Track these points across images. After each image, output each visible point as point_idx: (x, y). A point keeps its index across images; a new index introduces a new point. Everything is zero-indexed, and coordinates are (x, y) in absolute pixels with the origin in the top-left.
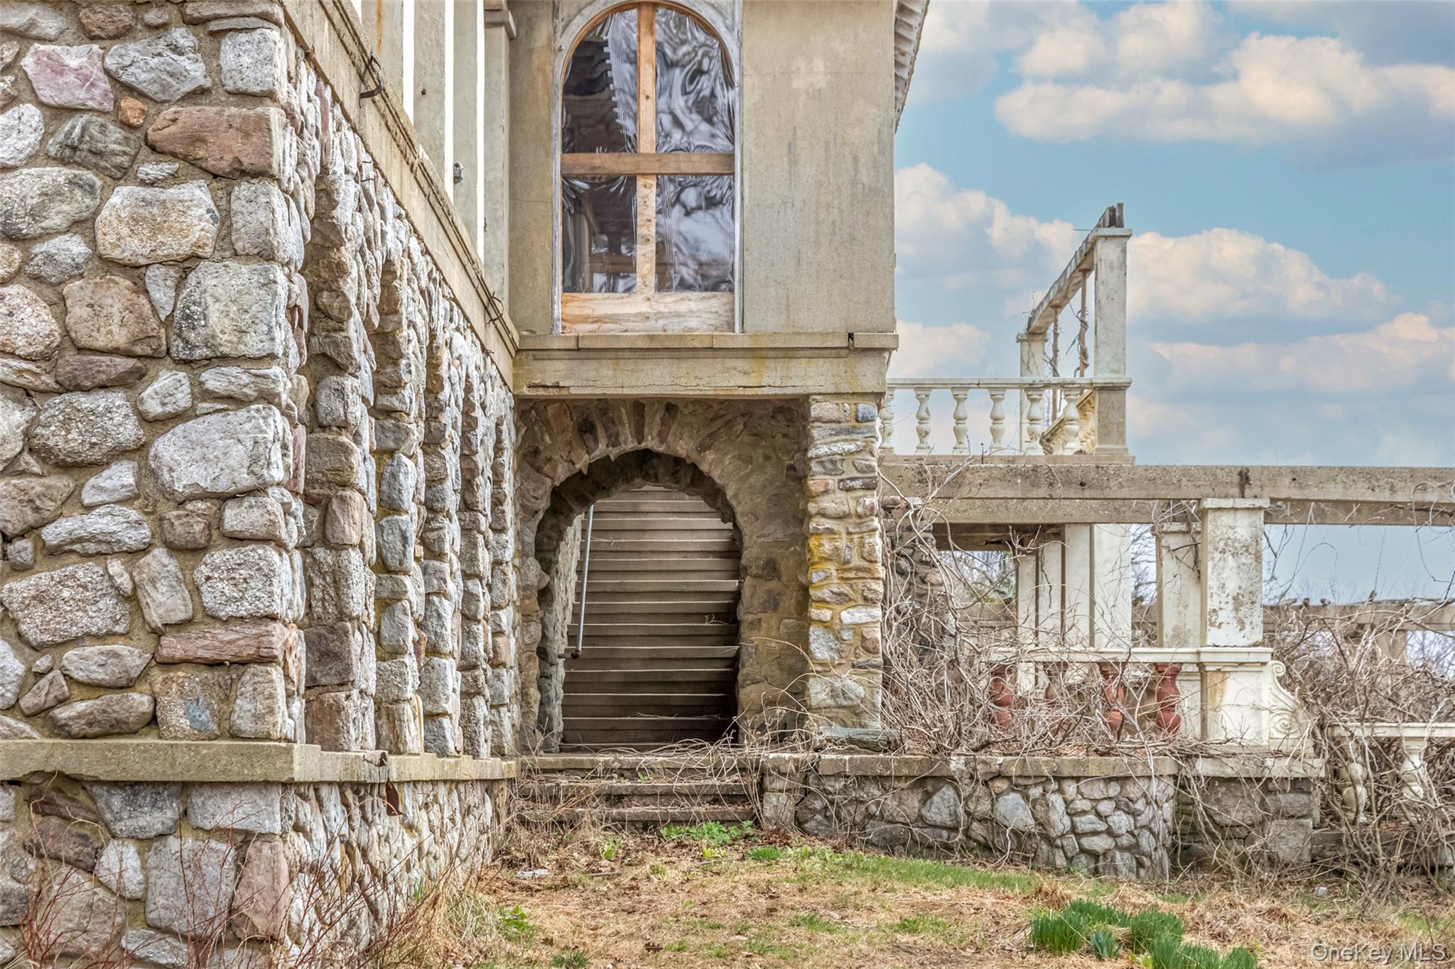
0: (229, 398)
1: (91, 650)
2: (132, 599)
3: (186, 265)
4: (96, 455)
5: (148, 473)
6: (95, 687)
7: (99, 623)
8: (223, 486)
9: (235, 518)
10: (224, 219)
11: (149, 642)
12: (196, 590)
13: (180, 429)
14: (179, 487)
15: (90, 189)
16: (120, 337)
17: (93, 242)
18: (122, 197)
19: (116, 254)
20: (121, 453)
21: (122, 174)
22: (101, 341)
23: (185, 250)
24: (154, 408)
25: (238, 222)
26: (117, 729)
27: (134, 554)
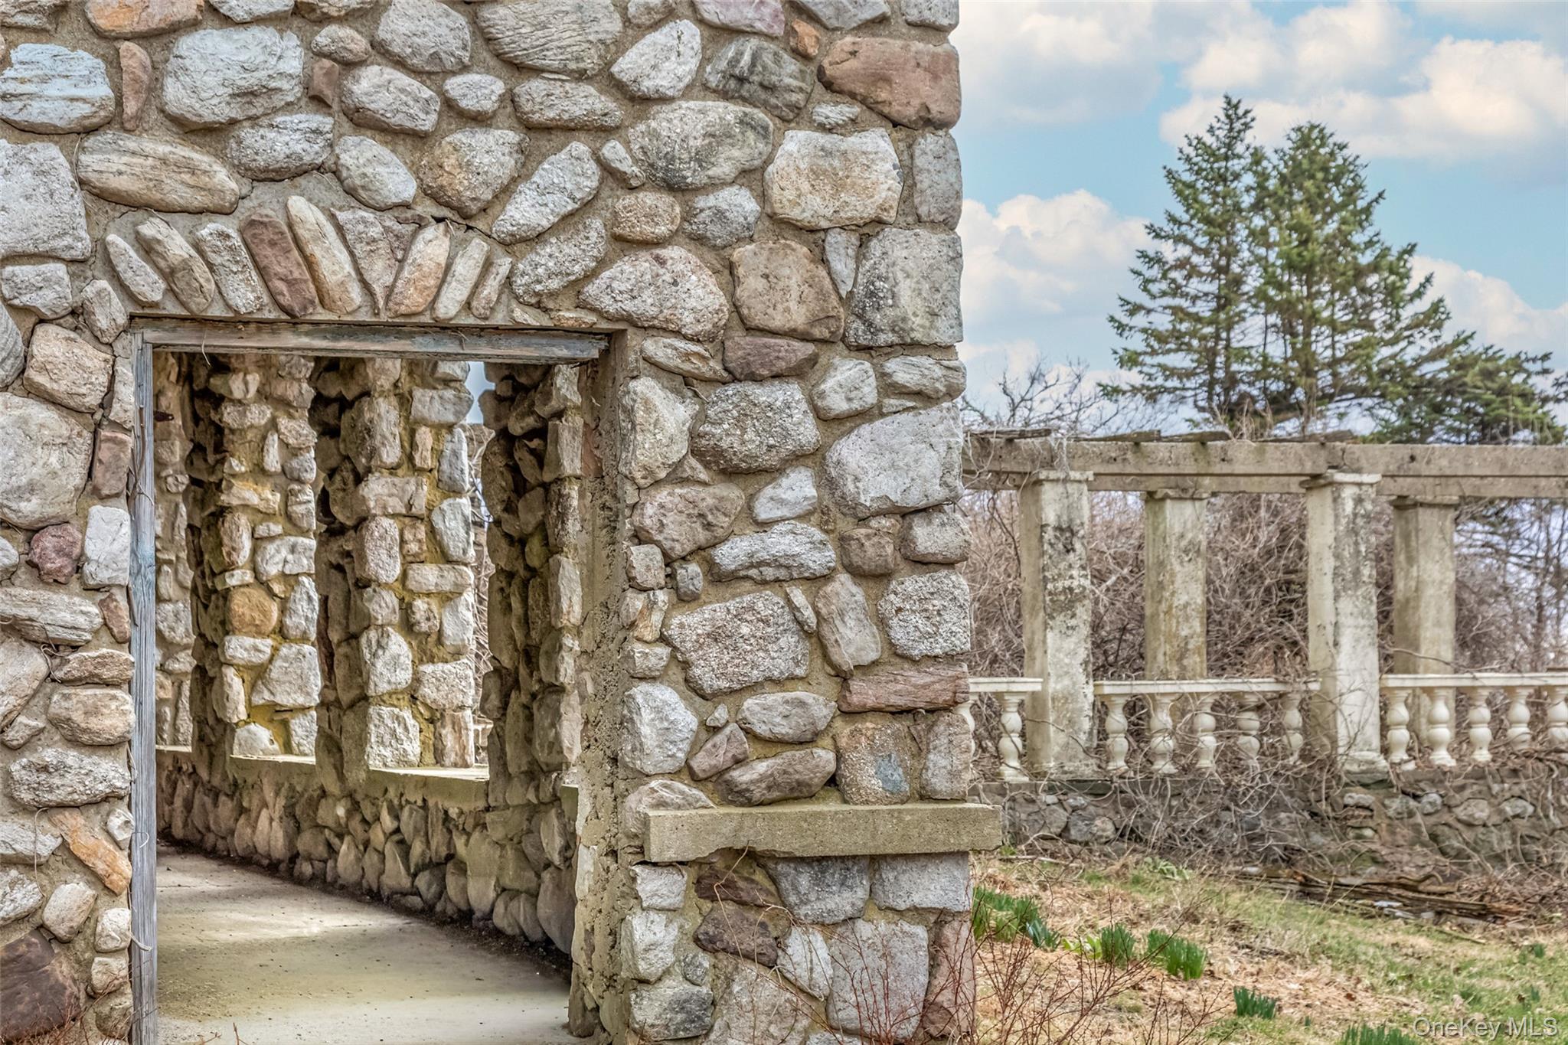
0: (918, 394)
1: (774, 698)
2: (815, 638)
3: (867, 230)
4: (772, 460)
5: (828, 482)
6: (775, 743)
7: (780, 666)
8: (914, 499)
9: (927, 537)
10: (908, 173)
11: (831, 687)
12: (882, 623)
13: (865, 430)
14: (865, 499)
15: (763, 132)
16: (798, 317)
17: (763, 197)
18: (797, 142)
19: (794, 214)
20: (798, 458)
21: (794, 116)
22: (778, 321)
23: (870, 212)
24: (838, 404)
25: (924, 181)
26: (798, 792)
27: (817, 580)
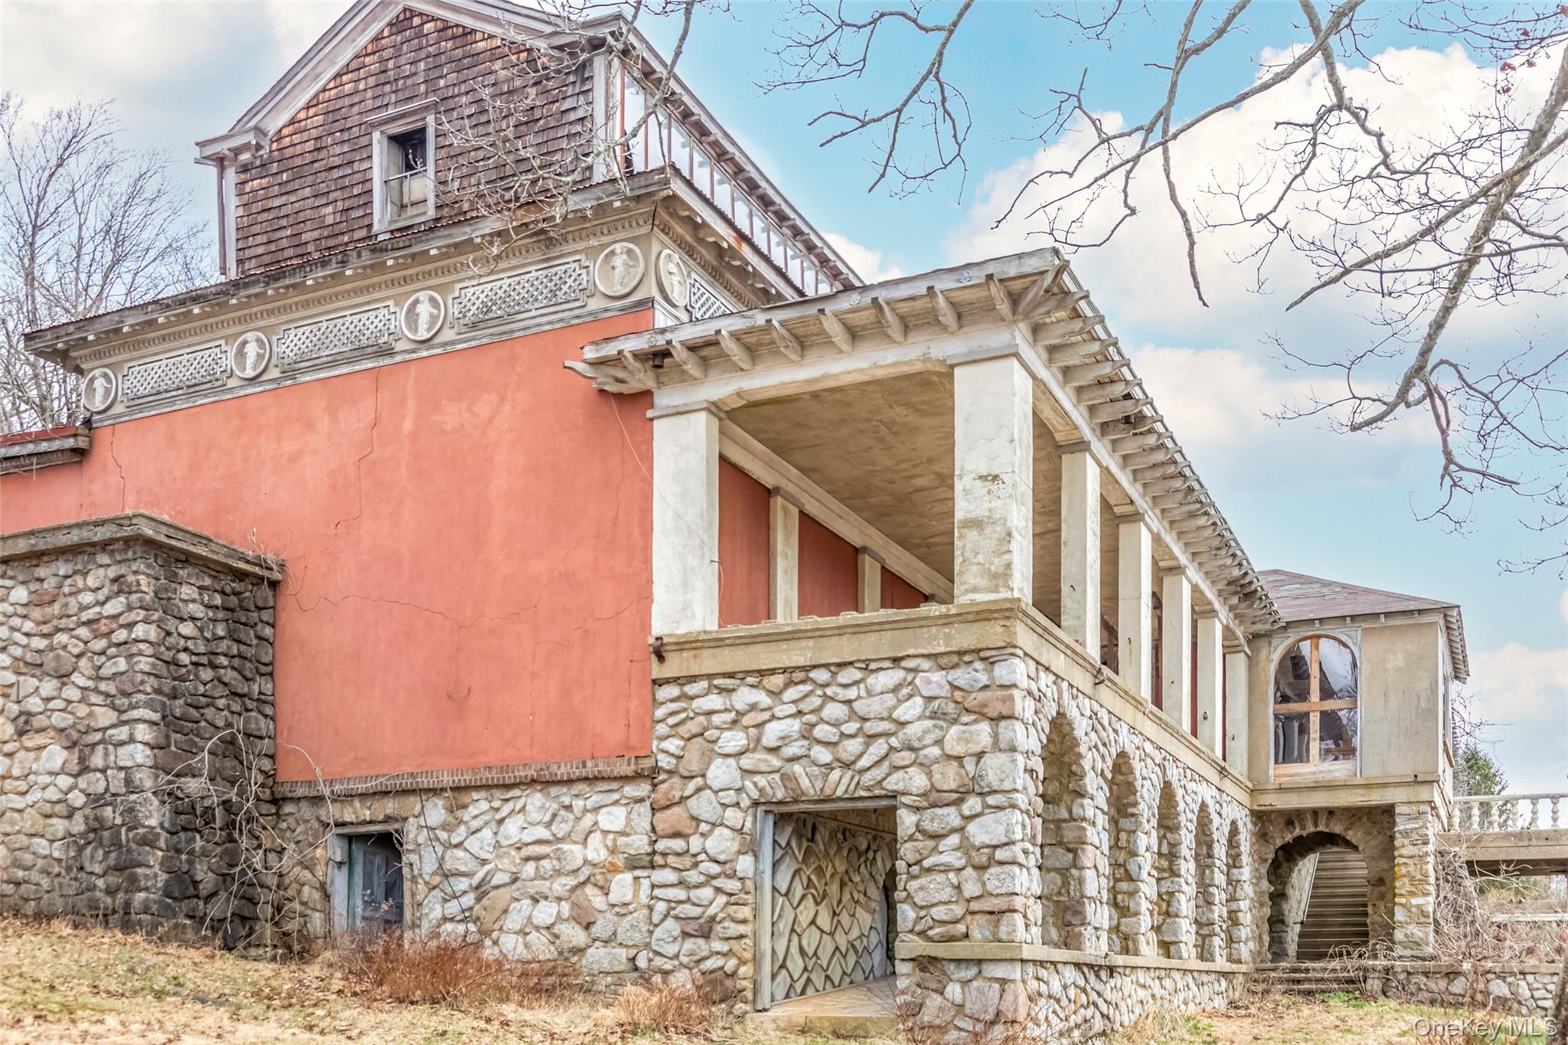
0: (997, 807)
1: (942, 907)
2: (958, 888)
3: (980, 755)
4: (944, 832)
5: (965, 838)
6: (944, 923)
7: (945, 897)
8: (995, 842)
9: (1000, 855)
10: (996, 736)
11: (965, 904)
12: (984, 884)
13: (977, 820)
14: (977, 843)
15: (941, 728)
16: (953, 785)
17: (943, 749)
18: (955, 730)
19: (953, 752)
20: (954, 831)
21: (955, 721)
22: (946, 787)
23: (979, 749)
24: (967, 813)
25: (1001, 737)
26: (952, 939)
27: (960, 870)
